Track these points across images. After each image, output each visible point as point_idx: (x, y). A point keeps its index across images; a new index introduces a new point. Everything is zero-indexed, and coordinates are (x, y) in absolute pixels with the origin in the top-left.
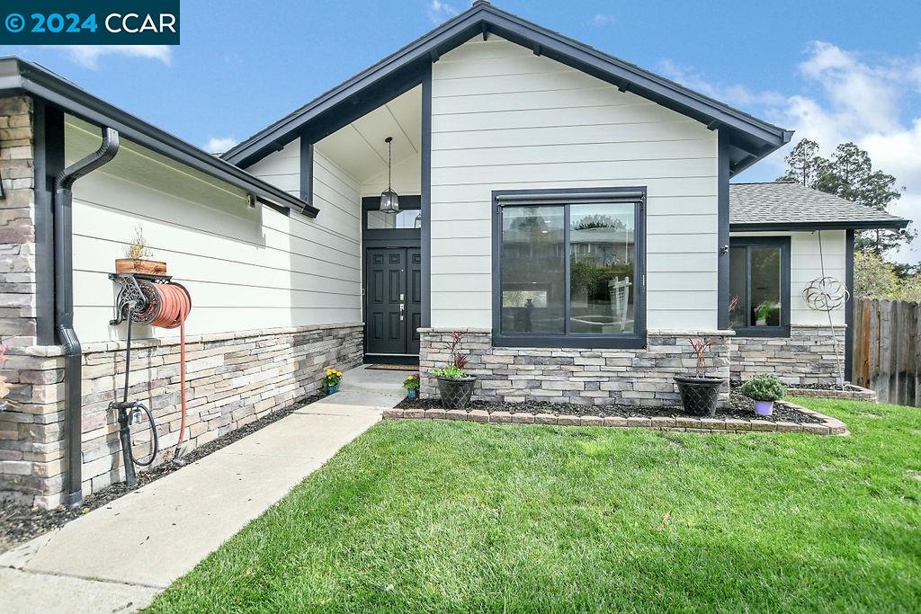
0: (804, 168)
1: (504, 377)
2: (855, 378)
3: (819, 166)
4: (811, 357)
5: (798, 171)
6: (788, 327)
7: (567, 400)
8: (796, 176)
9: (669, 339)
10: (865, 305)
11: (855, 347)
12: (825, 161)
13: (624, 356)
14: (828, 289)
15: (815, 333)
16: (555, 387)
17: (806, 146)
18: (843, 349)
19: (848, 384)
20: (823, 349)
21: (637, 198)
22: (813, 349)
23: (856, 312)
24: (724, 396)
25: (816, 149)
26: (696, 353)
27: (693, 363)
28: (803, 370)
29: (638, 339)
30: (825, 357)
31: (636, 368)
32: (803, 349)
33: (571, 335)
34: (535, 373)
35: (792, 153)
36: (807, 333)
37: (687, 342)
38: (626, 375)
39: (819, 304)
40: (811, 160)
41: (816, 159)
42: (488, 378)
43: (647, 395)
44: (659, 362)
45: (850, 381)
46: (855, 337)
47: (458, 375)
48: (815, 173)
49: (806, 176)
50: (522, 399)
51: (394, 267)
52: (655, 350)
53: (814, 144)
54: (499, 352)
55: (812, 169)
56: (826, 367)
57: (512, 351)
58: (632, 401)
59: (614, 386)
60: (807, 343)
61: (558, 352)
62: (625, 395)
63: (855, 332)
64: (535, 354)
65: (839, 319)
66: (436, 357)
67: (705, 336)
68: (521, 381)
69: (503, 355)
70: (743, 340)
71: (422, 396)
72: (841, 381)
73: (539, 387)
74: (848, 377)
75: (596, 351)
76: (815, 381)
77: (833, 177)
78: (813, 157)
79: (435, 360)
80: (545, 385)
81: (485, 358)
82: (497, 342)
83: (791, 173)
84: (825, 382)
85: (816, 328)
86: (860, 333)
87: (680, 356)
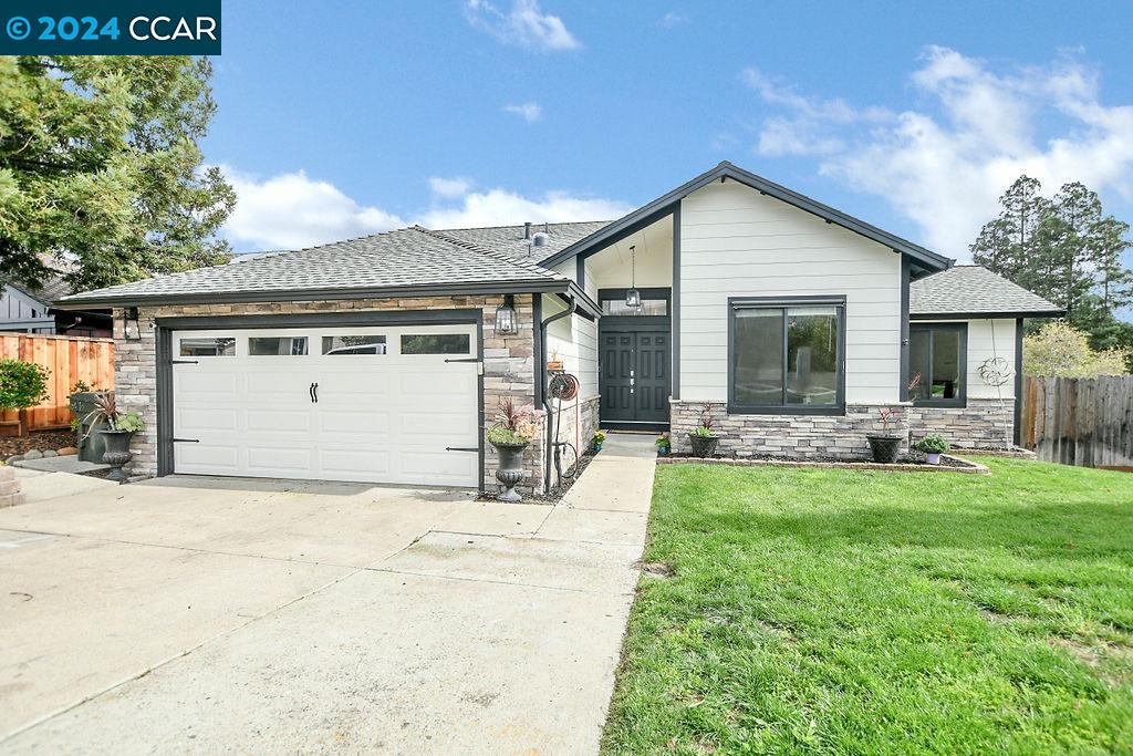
0: (1023, 211)
1: (737, 437)
2: (1023, 442)
3: (1040, 208)
4: (984, 425)
5: (1015, 214)
6: (965, 399)
7: (785, 453)
8: (1012, 220)
9: (863, 409)
10: (1033, 380)
11: (1023, 416)
12: (1048, 202)
13: (828, 422)
14: (1000, 367)
15: (988, 404)
16: (775, 443)
17: (1025, 185)
18: (1012, 418)
19: (1017, 447)
20: (995, 418)
21: (840, 303)
22: (986, 418)
23: (1024, 387)
24: (904, 450)
25: (1037, 187)
26: (882, 419)
27: (880, 426)
28: (977, 435)
29: (840, 409)
30: (996, 424)
31: (837, 430)
32: (976, 417)
33: (787, 406)
34: (761, 433)
35: (1008, 192)
36: (981, 404)
37: (876, 411)
38: (831, 435)
39: (991, 381)
40: (1030, 200)
41: (1037, 199)
42: (725, 437)
43: (845, 450)
44: (854, 426)
45: (1019, 444)
46: (1023, 407)
47: (708, 433)
48: (1036, 216)
49: (1024, 219)
50: (751, 453)
51: (624, 348)
52: (852, 416)
53: (1035, 181)
54: (732, 418)
55: (1032, 211)
56: (999, 433)
57: (743, 417)
58: (834, 454)
59: (821, 443)
60: (981, 413)
61: (778, 418)
62: (829, 450)
63: (1023, 403)
64: (760, 419)
65: (1008, 392)
66: (685, 421)
67: (890, 406)
68: (749, 439)
69: (736, 420)
70: (925, 410)
71: (673, 451)
72: (1010, 445)
73: (764, 444)
74: (1017, 442)
75: (807, 418)
76: (987, 445)
77: (1057, 222)
78: (1033, 197)
79: (684, 424)
80: (767, 443)
81: (722, 422)
82: (730, 411)
83: (1007, 215)
84: (995, 445)
85: (989, 400)
86: (1028, 405)
87: (871, 421)
